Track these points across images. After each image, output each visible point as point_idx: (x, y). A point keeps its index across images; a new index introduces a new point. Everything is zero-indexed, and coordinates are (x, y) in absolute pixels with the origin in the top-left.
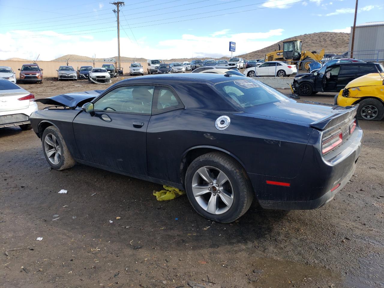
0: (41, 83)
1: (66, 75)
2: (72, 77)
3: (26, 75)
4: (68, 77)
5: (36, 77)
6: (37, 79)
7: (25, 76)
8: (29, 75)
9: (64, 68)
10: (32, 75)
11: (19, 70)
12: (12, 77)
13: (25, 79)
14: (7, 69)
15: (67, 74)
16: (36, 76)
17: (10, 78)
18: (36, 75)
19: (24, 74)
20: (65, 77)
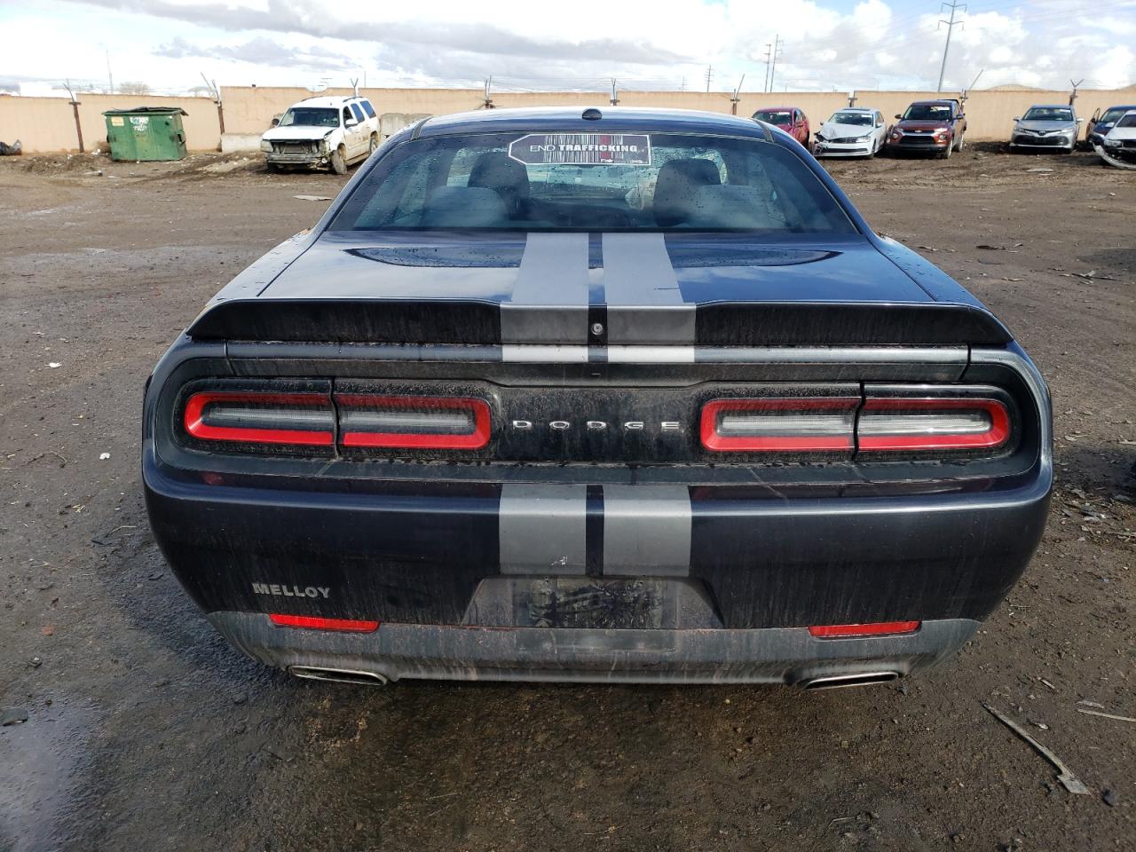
0: (944, 157)
1: (1036, 135)
2: (1054, 140)
3: (905, 131)
4: (1041, 141)
5: (932, 138)
6: (932, 146)
7: (904, 134)
8: (913, 132)
9: (1045, 112)
10: (923, 132)
11: (898, 117)
12: (866, 137)
13: (901, 145)
14: (863, 116)
15: (1038, 132)
16: (932, 135)
17: (860, 140)
18: (933, 132)
19: (900, 131)
20: (1031, 140)
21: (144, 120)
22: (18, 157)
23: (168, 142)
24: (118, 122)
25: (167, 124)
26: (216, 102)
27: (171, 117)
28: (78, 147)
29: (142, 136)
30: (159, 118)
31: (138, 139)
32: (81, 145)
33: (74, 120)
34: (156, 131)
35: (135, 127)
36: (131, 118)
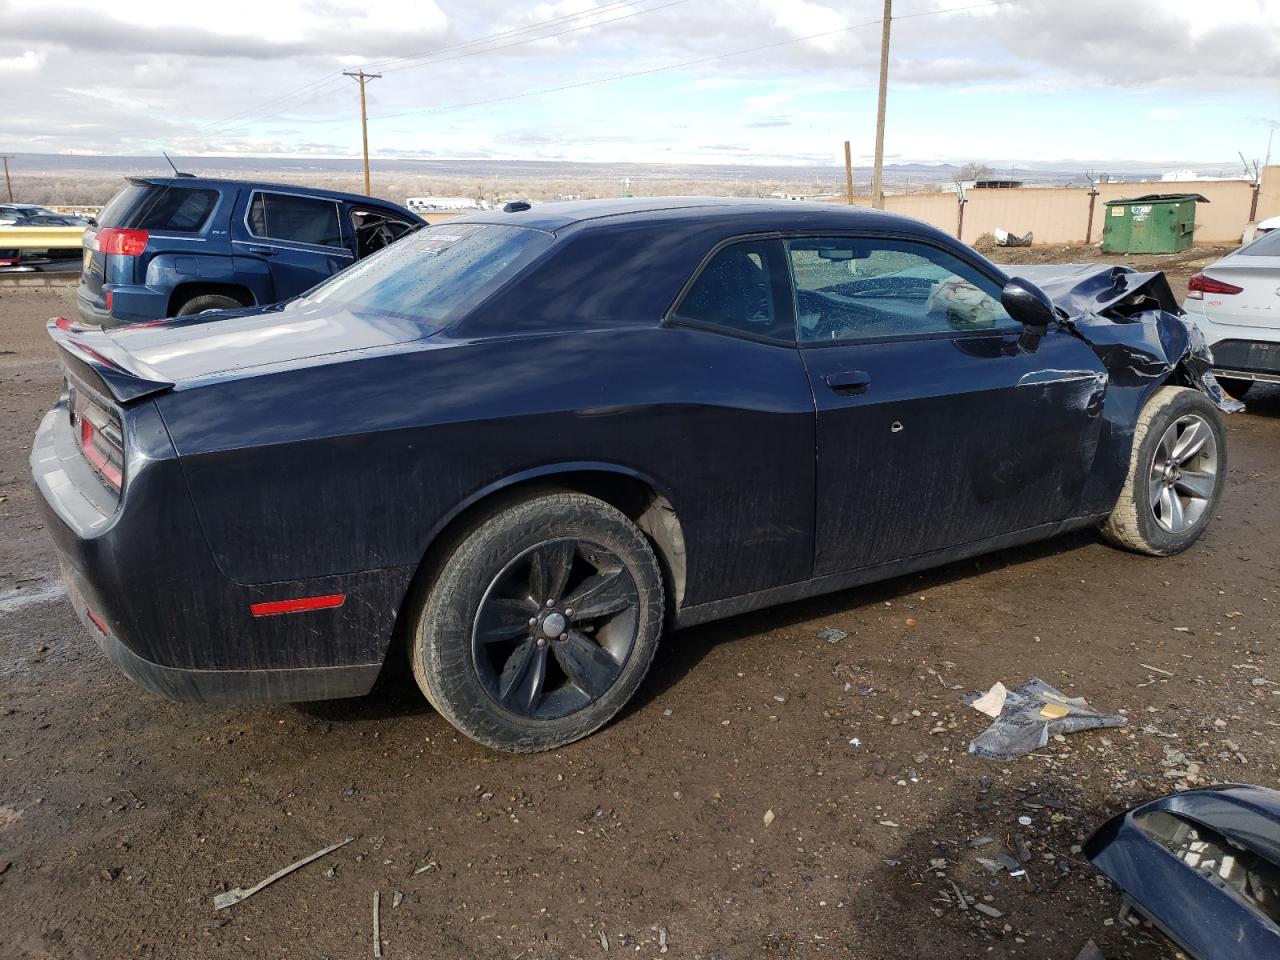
21: (1146, 209)
22: (1027, 249)
23: (1168, 232)
24: (1118, 212)
25: (1171, 212)
26: (1253, 186)
27: (1177, 205)
28: (1085, 239)
29: (1141, 226)
30: (1164, 207)
31: (1134, 230)
32: (1089, 237)
33: (1088, 211)
34: (1156, 221)
35: (1135, 218)
36: (1133, 208)
